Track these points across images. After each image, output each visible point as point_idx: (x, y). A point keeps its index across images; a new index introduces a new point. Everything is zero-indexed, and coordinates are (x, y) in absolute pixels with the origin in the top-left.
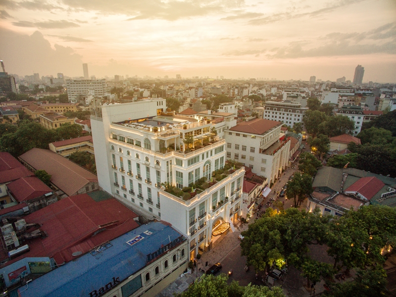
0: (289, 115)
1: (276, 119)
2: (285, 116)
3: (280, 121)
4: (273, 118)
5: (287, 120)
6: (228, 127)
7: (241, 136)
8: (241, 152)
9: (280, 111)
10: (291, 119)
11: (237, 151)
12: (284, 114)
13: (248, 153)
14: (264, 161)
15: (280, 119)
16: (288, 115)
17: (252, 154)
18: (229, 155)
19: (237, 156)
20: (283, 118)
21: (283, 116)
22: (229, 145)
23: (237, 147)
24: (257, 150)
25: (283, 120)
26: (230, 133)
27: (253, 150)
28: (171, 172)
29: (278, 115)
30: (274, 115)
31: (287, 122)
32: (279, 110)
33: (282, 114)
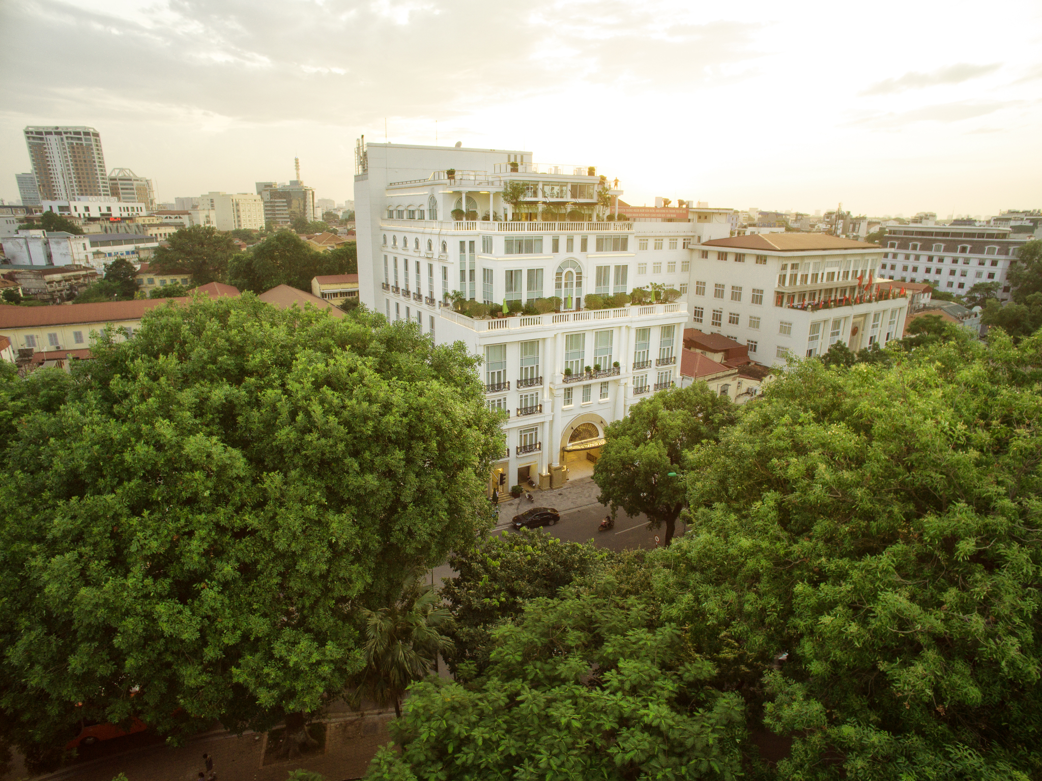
0: (960, 261)
1: (914, 275)
2: (947, 266)
3: (926, 281)
4: (904, 274)
5: (951, 279)
6: (699, 238)
7: (731, 258)
8: (727, 306)
9: (930, 249)
10: (964, 274)
11: (717, 304)
12: (941, 260)
13: (745, 308)
14: (785, 328)
15: (927, 276)
16: (955, 261)
17: (756, 310)
18: (698, 314)
19: (717, 317)
20: (939, 271)
21: (940, 266)
22: (700, 289)
23: (719, 292)
24: (769, 298)
25: (937, 277)
26: (705, 254)
27: (757, 298)
28: (472, 272)
29: (923, 264)
30: (911, 263)
31: (950, 284)
32: (926, 246)
33: (935, 259)
